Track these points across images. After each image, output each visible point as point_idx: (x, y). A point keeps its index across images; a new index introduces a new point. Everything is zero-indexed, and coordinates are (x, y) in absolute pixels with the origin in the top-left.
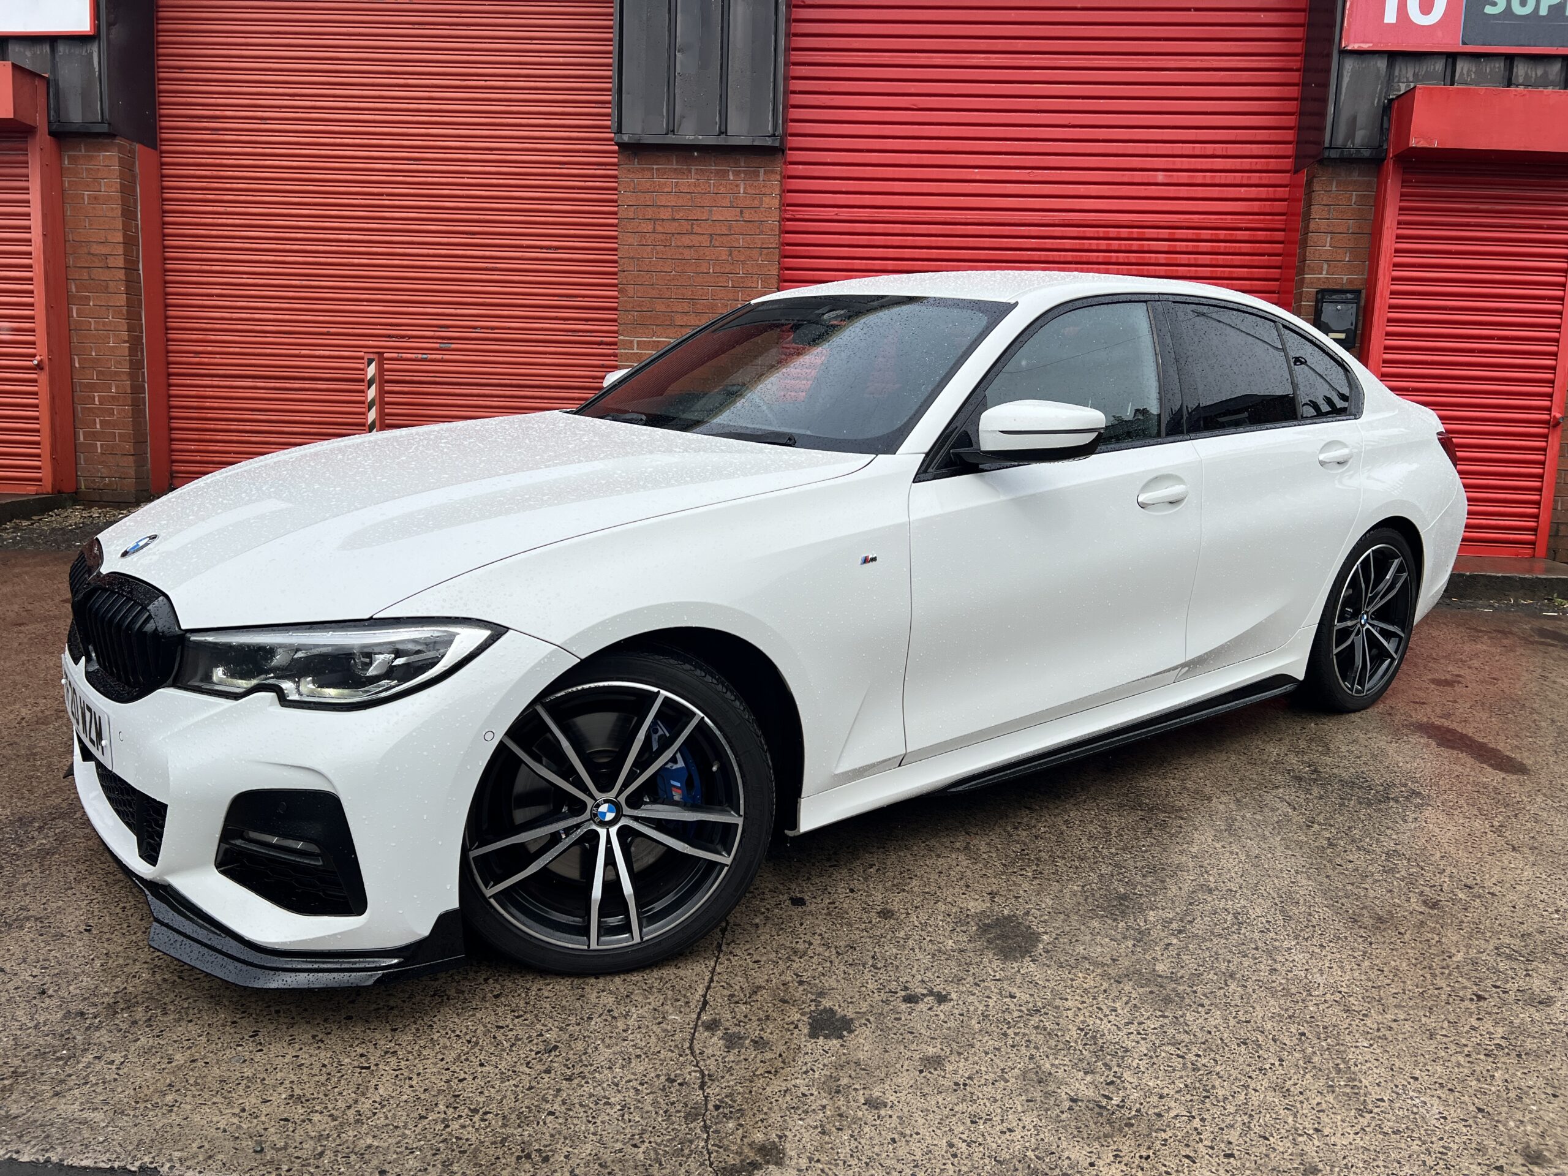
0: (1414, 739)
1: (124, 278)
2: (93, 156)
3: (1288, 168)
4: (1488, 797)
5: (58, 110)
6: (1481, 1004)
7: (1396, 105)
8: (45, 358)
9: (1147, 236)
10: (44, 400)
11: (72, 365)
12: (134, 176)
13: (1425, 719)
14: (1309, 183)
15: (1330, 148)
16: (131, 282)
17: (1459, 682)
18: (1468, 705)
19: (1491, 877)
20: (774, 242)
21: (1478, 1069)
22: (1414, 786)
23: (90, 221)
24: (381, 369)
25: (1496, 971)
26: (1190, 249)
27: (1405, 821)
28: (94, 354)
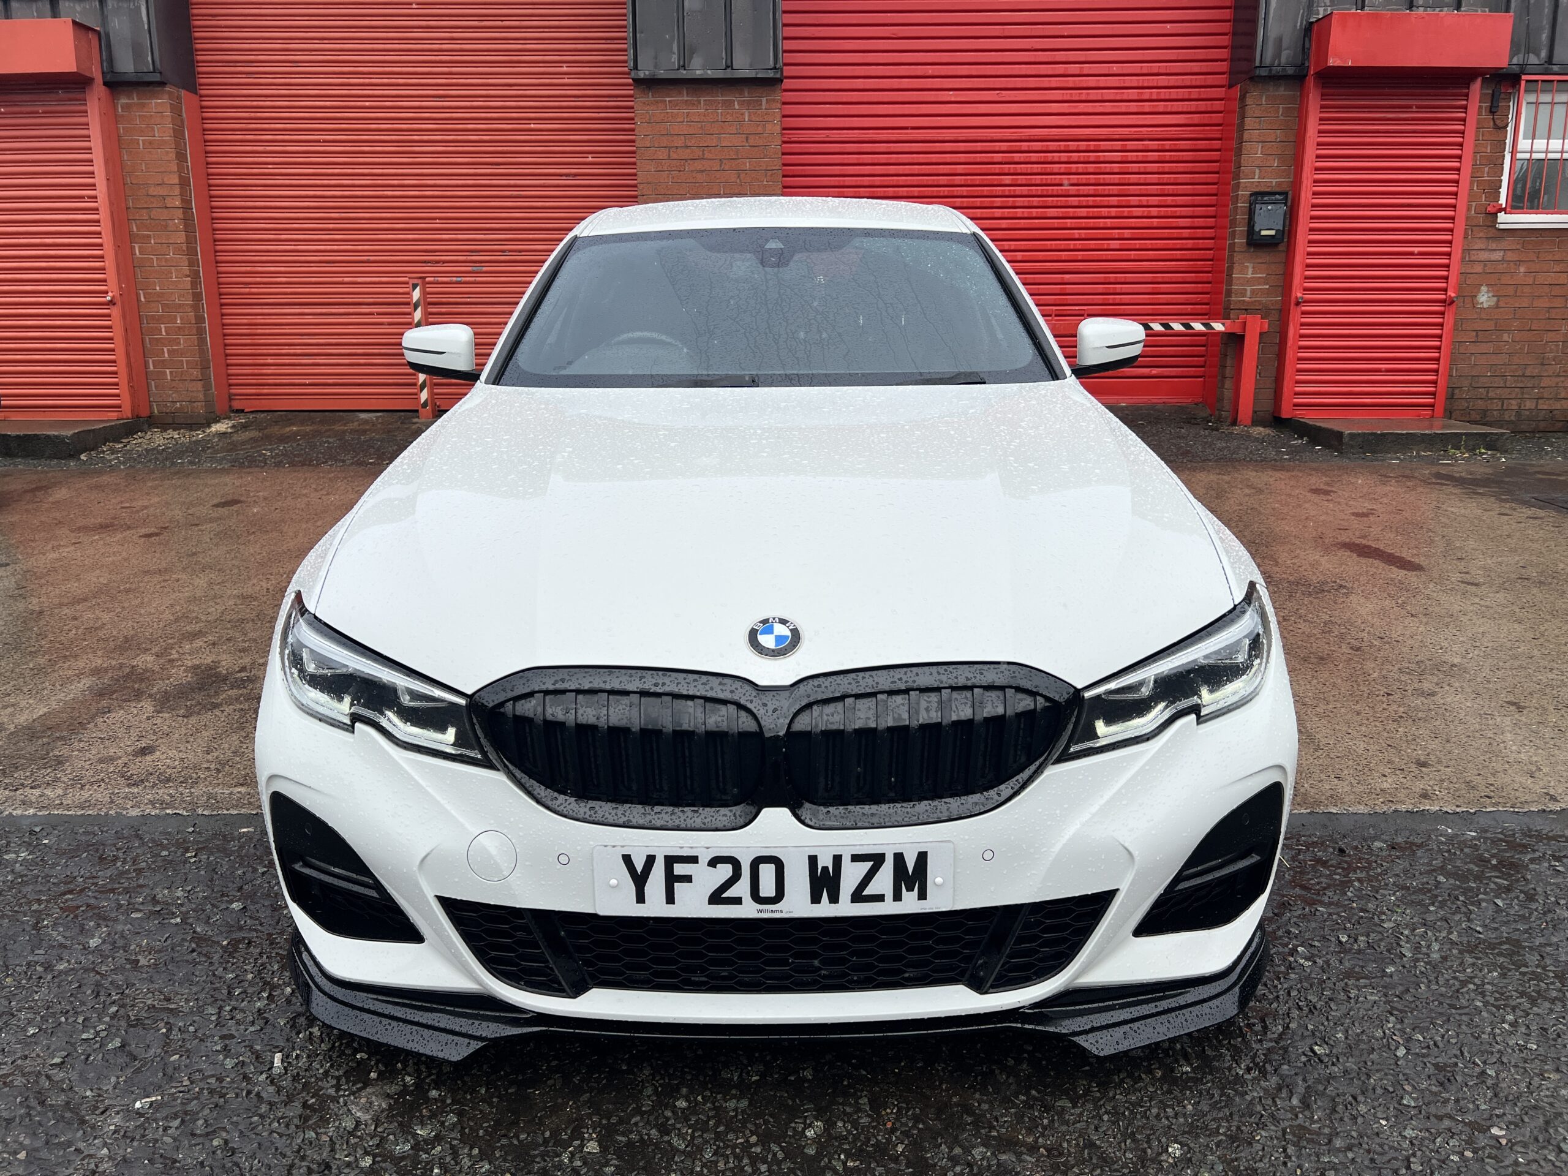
0: (1341, 553)
1: (181, 216)
2: (145, 103)
3: (1224, 83)
4: (1395, 586)
5: (111, 60)
6: (1391, 697)
7: (1315, 27)
8: (116, 293)
9: (1102, 148)
10: (118, 333)
11: (139, 300)
12: (182, 121)
13: (1348, 540)
14: (1243, 98)
15: (1260, 67)
16: (187, 220)
17: (1373, 514)
18: (1380, 529)
19: (1396, 632)
20: (777, 162)
21: (1388, 728)
22: (1343, 583)
23: (146, 165)
24: (424, 293)
25: (1400, 681)
26: (1140, 159)
27: (1336, 603)
28: (158, 288)
